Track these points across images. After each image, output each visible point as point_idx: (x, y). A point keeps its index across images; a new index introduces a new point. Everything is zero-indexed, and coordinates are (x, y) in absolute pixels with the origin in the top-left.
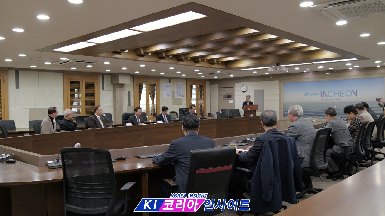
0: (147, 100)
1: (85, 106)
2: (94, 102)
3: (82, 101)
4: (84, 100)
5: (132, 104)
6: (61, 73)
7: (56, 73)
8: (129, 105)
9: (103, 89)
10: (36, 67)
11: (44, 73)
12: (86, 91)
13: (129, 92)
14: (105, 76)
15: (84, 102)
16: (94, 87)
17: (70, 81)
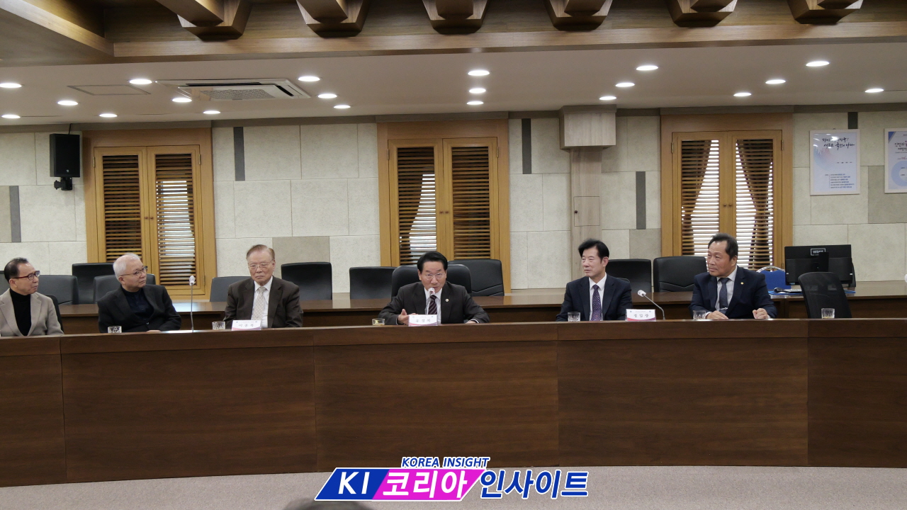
0: (727, 205)
1: (452, 231)
2: (487, 215)
3: (441, 213)
4: (447, 209)
5: (653, 221)
6: (369, 124)
7: (353, 126)
8: (641, 223)
9: (527, 169)
10: (218, 112)
11: (317, 127)
12: (455, 177)
13: (641, 177)
14: (535, 124)
15: (447, 216)
16: (486, 164)
17: (399, 149)
